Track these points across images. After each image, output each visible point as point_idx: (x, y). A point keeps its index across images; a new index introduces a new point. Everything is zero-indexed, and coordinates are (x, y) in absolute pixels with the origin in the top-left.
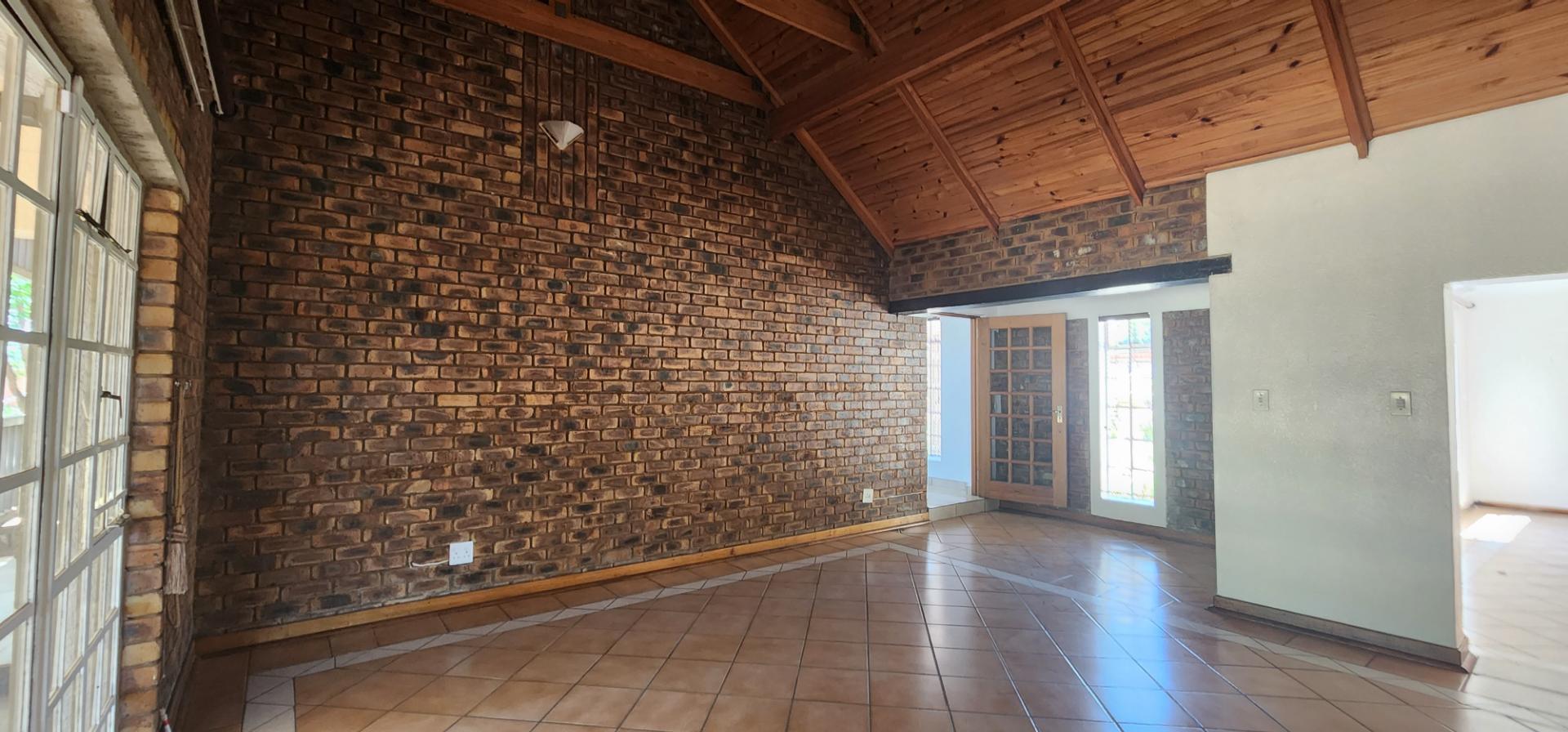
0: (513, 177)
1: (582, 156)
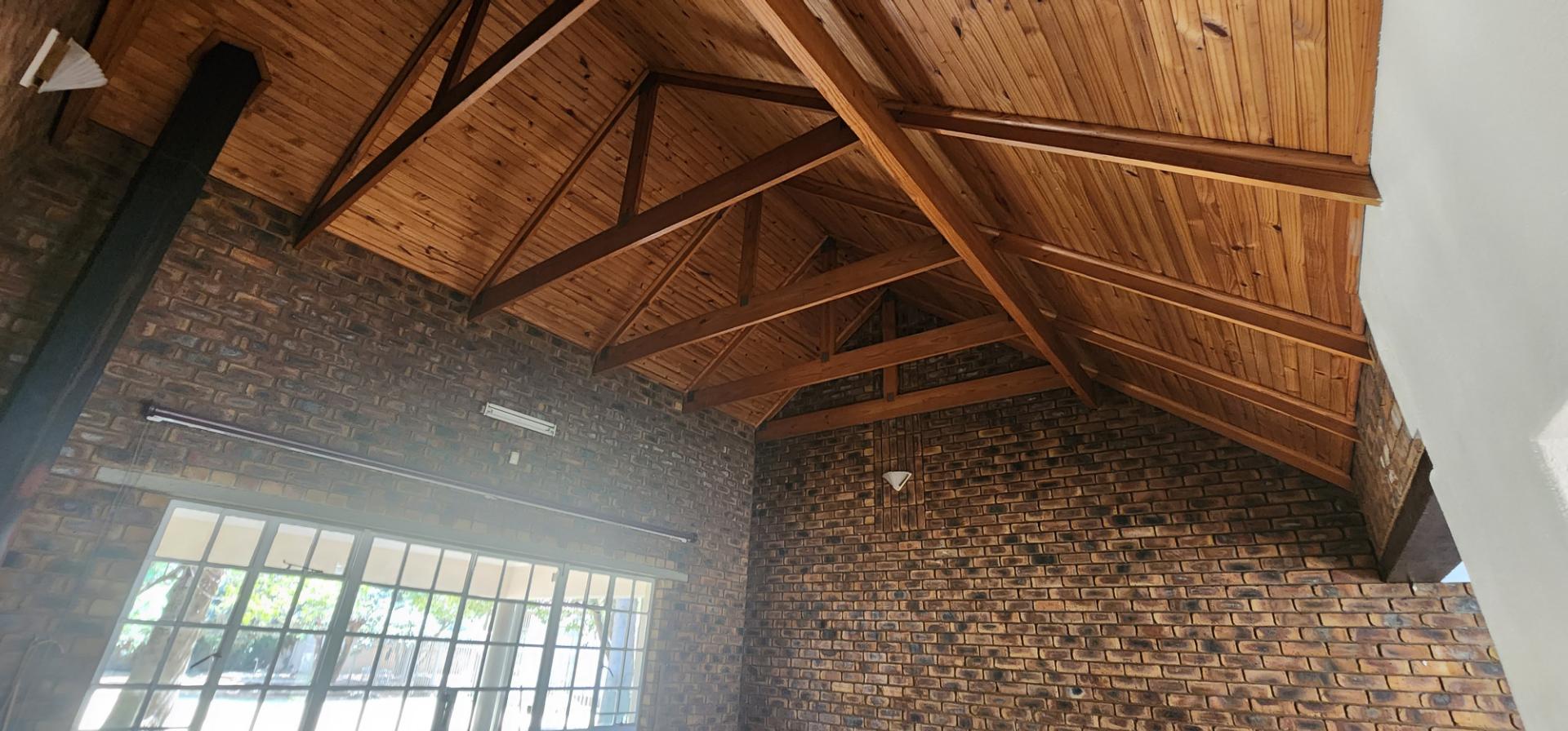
0: (870, 520)
1: (912, 490)
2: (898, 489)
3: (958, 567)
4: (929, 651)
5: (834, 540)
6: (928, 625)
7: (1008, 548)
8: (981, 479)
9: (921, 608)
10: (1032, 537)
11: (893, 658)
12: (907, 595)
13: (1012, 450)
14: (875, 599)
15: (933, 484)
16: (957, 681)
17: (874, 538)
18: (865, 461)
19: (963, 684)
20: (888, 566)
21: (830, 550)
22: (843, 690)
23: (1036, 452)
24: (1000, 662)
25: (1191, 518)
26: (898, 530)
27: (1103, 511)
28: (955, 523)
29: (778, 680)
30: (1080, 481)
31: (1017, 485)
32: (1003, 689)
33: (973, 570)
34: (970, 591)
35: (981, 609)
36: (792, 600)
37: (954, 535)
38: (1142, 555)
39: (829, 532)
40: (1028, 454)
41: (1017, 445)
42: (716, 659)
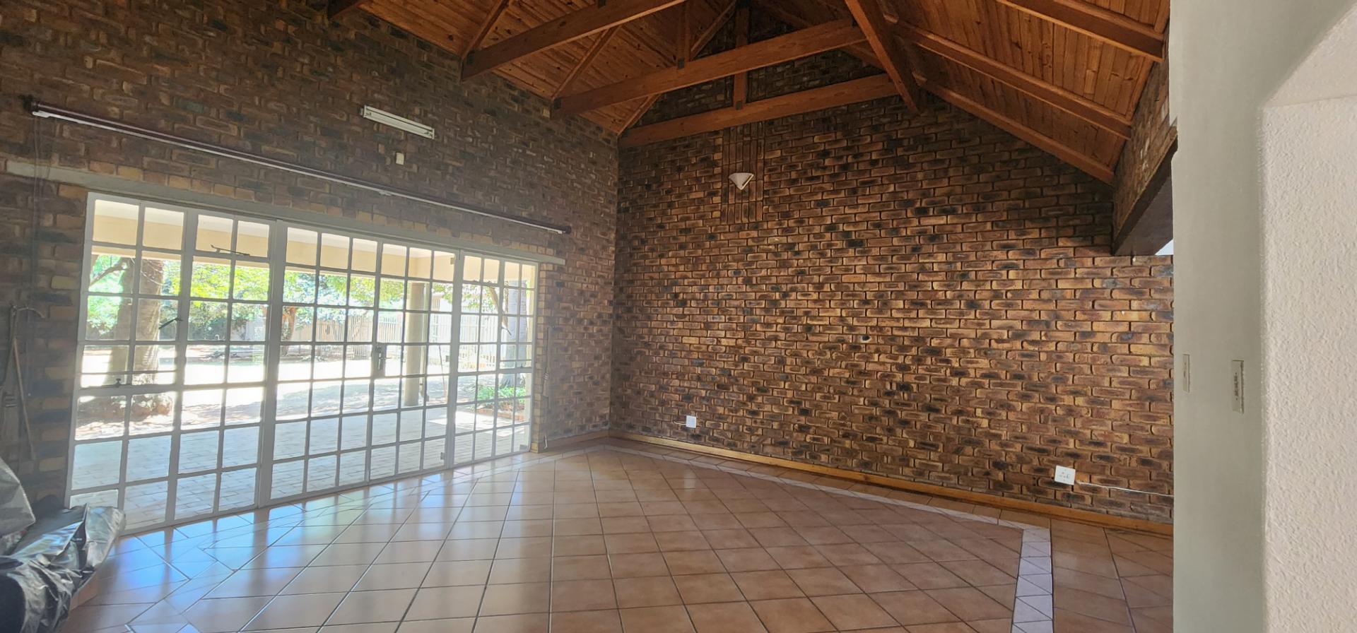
0: (716, 214)
1: (754, 189)
2: (741, 188)
3: (786, 250)
4: (758, 313)
5: (686, 231)
6: (758, 294)
7: (828, 235)
8: (812, 178)
9: (754, 282)
10: (848, 226)
11: (730, 319)
12: (744, 273)
13: (842, 153)
14: (718, 276)
15: (771, 183)
16: (778, 334)
17: (720, 229)
18: (715, 164)
19: (782, 336)
20: (728, 251)
21: (683, 239)
22: (690, 342)
23: (861, 155)
24: (811, 320)
25: (978, 209)
26: (740, 222)
27: (909, 203)
28: (787, 216)
29: (641, 337)
30: (894, 179)
31: (843, 183)
32: (811, 338)
33: (798, 253)
34: (793, 269)
35: (802, 281)
36: (652, 279)
37: (785, 226)
38: (933, 238)
39: (683, 225)
40: (855, 156)
41: (847, 148)
42: (592, 323)
